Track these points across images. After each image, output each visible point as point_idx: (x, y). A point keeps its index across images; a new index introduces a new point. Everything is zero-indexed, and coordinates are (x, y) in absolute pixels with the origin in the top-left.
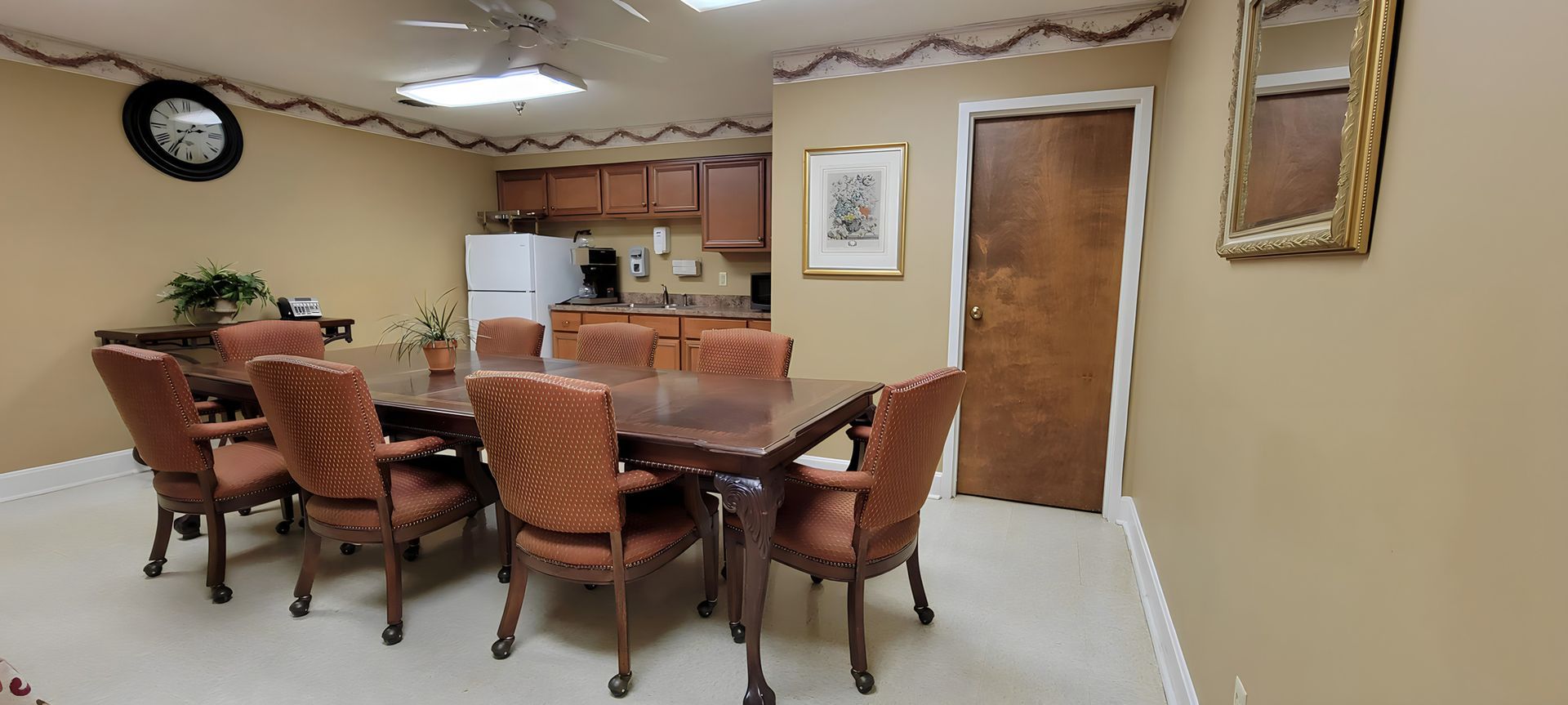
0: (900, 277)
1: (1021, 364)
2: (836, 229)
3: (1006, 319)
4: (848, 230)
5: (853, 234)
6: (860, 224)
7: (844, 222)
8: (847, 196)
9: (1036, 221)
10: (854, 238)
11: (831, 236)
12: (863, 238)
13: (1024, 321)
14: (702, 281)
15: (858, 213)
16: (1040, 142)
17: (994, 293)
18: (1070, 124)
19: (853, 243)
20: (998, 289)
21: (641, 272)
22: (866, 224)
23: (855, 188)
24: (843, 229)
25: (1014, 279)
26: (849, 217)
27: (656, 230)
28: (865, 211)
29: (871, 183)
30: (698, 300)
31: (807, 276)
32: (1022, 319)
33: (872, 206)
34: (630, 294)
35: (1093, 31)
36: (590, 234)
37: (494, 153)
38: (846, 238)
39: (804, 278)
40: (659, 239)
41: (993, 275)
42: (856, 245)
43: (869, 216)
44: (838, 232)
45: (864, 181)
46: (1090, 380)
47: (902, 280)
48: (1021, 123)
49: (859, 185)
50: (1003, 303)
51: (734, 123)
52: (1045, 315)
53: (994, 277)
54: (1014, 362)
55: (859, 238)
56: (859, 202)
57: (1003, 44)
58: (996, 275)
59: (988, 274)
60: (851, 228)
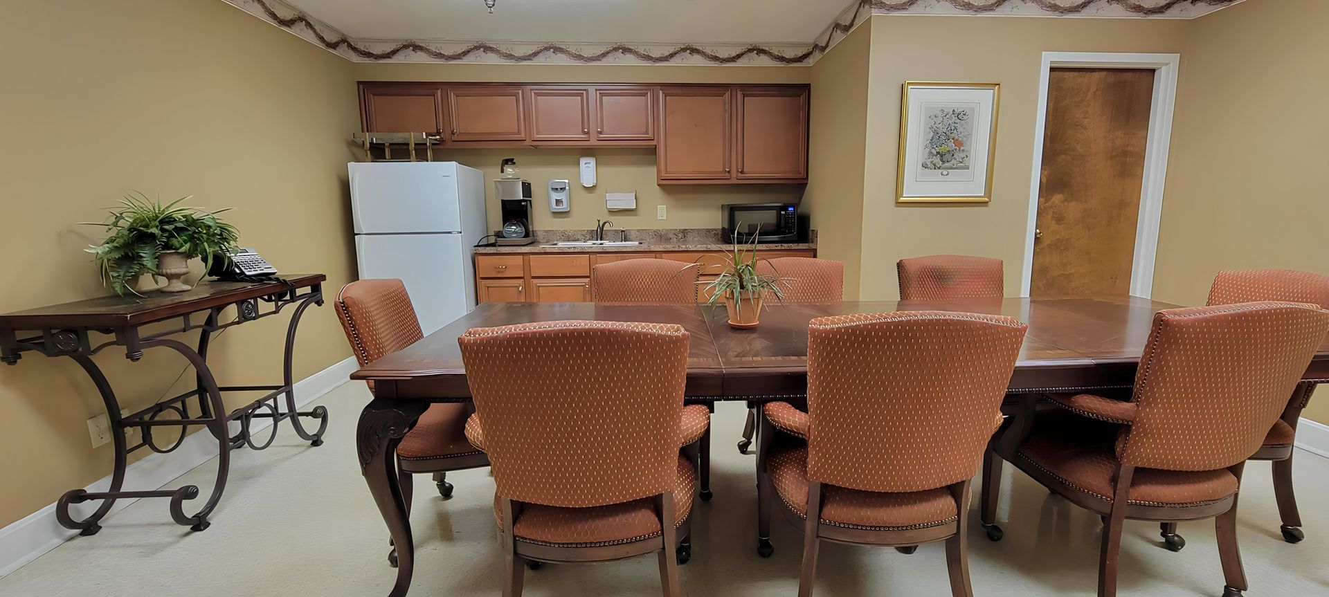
0: (985, 203)
1: (1067, 273)
2: (930, 160)
3: (1058, 237)
4: (942, 160)
5: (946, 164)
6: (953, 155)
7: (938, 153)
8: (942, 129)
9: (1083, 155)
10: (946, 168)
11: (925, 166)
12: (955, 169)
13: (1071, 238)
14: (636, 215)
15: (951, 145)
16: (1089, 91)
17: (1050, 216)
18: (1112, 78)
19: (945, 173)
20: (1053, 212)
21: (561, 208)
22: (958, 155)
23: (950, 122)
24: (937, 160)
25: (1066, 203)
26: (944, 149)
27: (583, 161)
28: (959, 143)
29: (965, 117)
30: (633, 236)
31: (899, 204)
32: (1070, 236)
33: (965, 139)
34: (545, 231)
35: (1142, 5)
36: (514, 163)
37: (355, 58)
38: (939, 168)
39: (896, 206)
40: (588, 170)
41: (1049, 200)
42: (948, 174)
43: (962, 148)
44: (932, 162)
45: (959, 115)
46: (1115, 281)
47: (987, 206)
48: (1076, 74)
49: (954, 119)
50: (1056, 224)
51: (697, 50)
52: (1087, 233)
53: (1050, 202)
54: (1062, 272)
55: (952, 168)
56: (953, 135)
57: (1077, 5)
58: (1052, 200)
59: (1045, 200)
60: (945, 158)
